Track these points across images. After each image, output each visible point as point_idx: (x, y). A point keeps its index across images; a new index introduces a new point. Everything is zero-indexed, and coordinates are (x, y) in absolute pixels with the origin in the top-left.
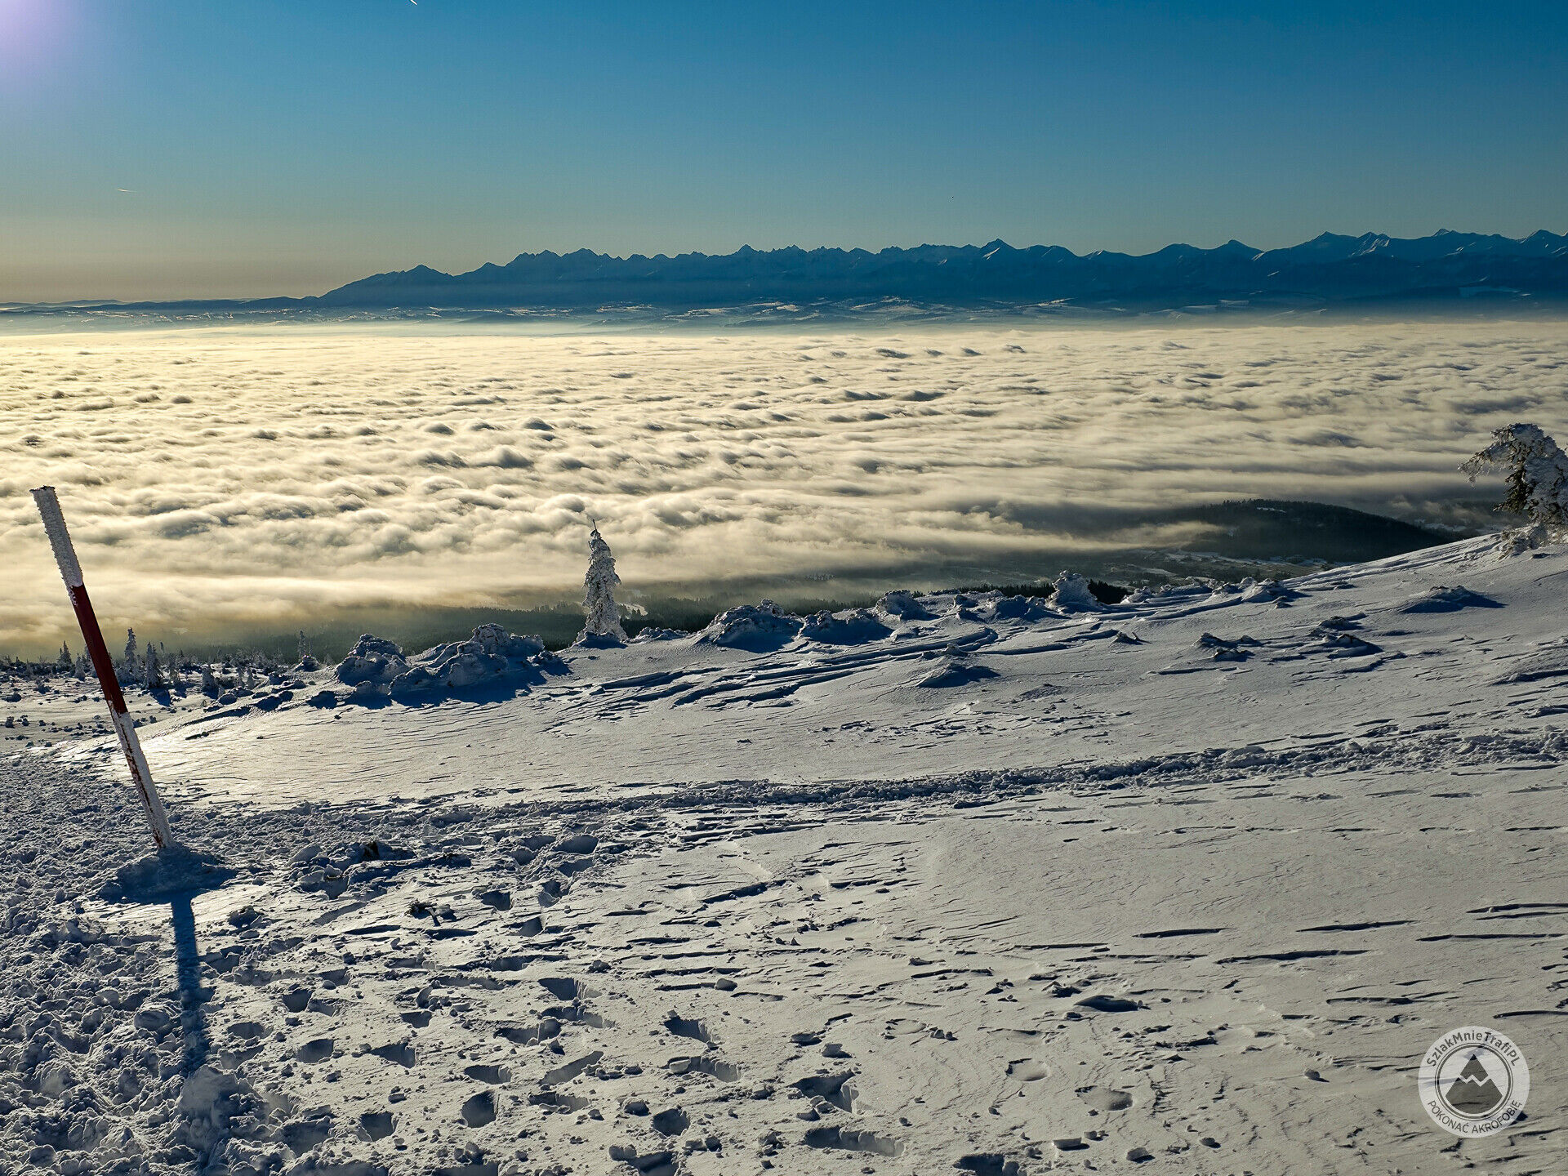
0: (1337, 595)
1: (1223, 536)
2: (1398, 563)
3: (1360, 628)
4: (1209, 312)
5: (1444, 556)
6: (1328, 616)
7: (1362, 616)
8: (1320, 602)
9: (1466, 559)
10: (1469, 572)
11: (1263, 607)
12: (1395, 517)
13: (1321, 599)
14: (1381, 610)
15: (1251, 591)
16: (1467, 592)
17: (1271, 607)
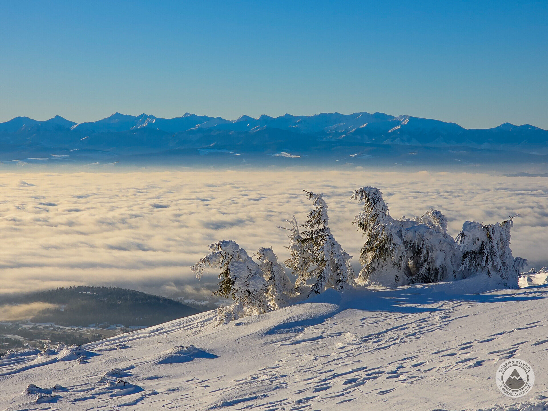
0: (119, 353)
1: (57, 312)
2: (158, 330)
3: (131, 375)
4: (43, 162)
5: (185, 325)
6: (111, 368)
7: (132, 367)
8: (107, 359)
9: (197, 326)
10: (199, 335)
11: (70, 363)
12: (166, 296)
13: (108, 356)
14: (144, 363)
15: (64, 353)
16: (196, 349)
17: (76, 364)
